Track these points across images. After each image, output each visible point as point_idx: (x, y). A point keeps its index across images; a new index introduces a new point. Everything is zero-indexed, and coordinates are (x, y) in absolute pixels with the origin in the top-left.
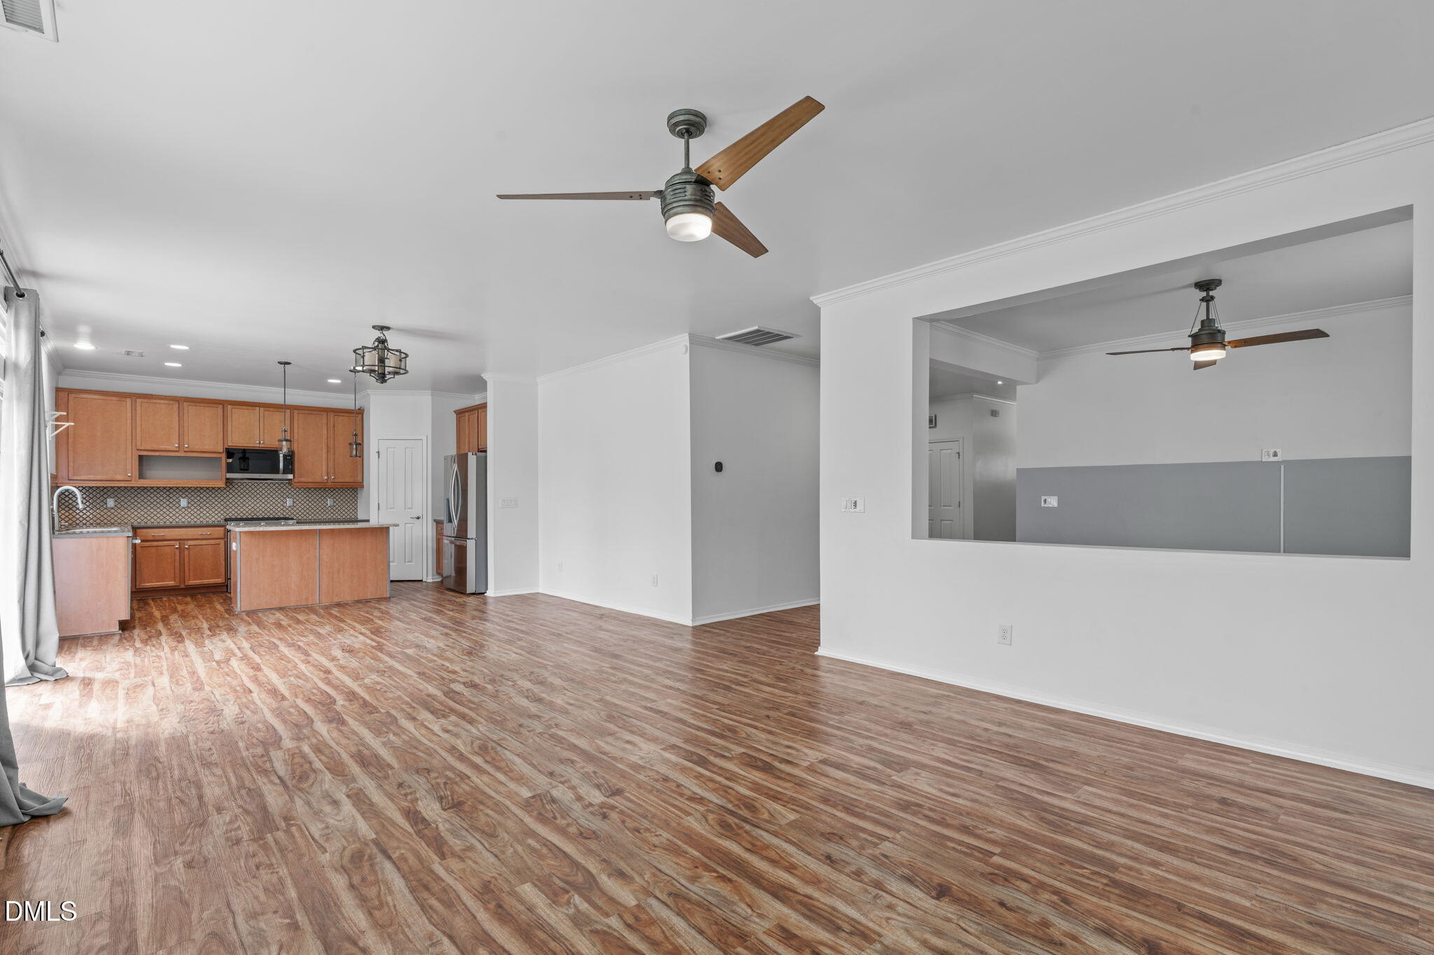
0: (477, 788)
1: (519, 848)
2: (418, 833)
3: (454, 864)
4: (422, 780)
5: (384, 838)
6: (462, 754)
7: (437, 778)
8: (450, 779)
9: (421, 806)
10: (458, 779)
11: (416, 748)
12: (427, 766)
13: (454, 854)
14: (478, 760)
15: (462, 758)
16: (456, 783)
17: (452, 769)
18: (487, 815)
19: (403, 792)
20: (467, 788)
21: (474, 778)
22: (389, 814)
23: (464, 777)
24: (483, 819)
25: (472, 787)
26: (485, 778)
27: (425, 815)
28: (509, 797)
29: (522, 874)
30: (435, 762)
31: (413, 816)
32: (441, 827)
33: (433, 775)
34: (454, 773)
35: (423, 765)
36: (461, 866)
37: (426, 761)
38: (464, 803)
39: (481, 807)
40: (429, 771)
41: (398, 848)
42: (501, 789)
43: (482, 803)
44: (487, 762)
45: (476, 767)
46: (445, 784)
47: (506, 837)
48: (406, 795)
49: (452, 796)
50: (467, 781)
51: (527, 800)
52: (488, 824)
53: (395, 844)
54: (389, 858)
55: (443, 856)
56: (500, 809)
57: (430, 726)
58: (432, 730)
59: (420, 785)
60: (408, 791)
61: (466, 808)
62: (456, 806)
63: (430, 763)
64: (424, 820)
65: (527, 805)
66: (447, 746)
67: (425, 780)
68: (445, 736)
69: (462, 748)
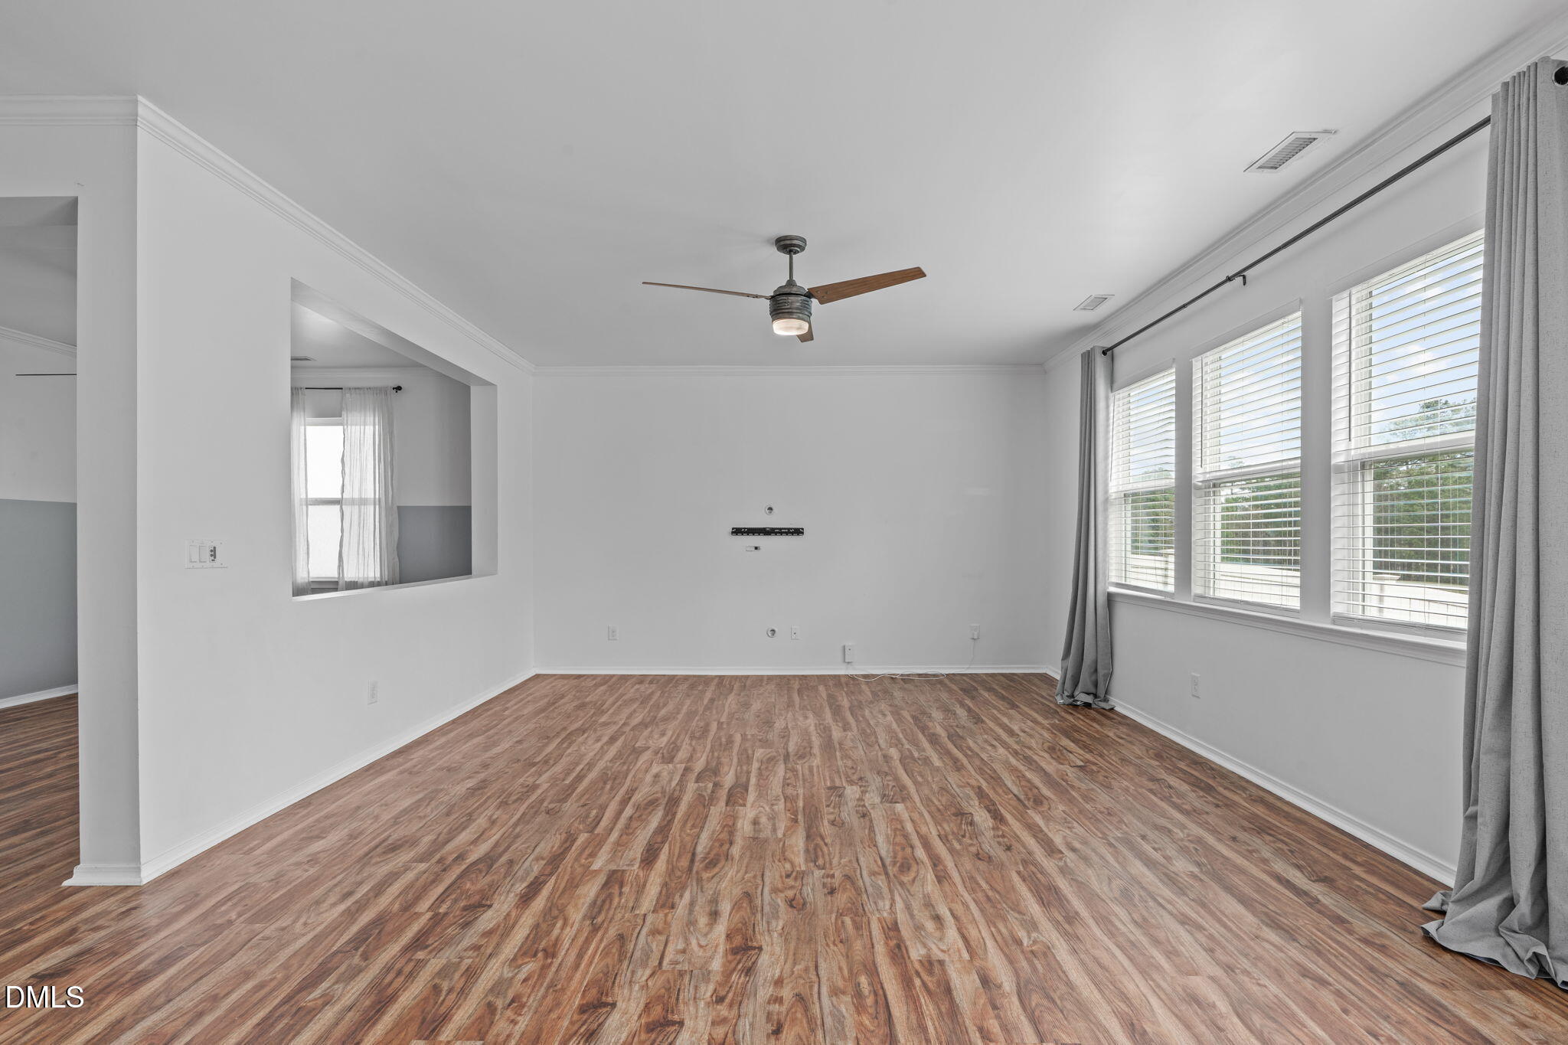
0: (937, 823)
1: (930, 779)
2: (994, 804)
3: (973, 782)
4: (986, 847)
5: (1021, 808)
6: (935, 865)
7: (971, 845)
8: (959, 841)
9: (990, 823)
10: (950, 837)
11: (988, 898)
12: (979, 863)
13: (973, 787)
14: (920, 853)
15: (936, 861)
16: (953, 833)
17: (952, 851)
18: (939, 800)
19: (1006, 840)
20: (945, 826)
21: (934, 833)
22: (1018, 824)
23: (943, 838)
24: (944, 800)
25: (941, 826)
26: (924, 830)
27: (988, 815)
28: (915, 808)
29: (938, 769)
30: (968, 864)
31: (997, 817)
32: (977, 803)
33: (973, 849)
34: (952, 845)
35: (982, 866)
36: (970, 781)
37: (978, 869)
38: (954, 815)
39: (941, 807)
40: (977, 856)
41: (1009, 799)
42: (916, 816)
43: (939, 810)
44: (912, 847)
45: (927, 845)
46: (964, 836)
47: (934, 786)
48: (1003, 836)
49: (961, 823)
50: (942, 833)
51: (903, 800)
52: (942, 795)
53: (1011, 802)
54: (1015, 795)
55: (980, 788)
56: (927, 802)
57: (960, 943)
58: (960, 931)
59: (989, 844)
60: (1001, 839)
61: (953, 810)
62: (960, 814)
63: (974, 865)
64: (989, 811)
65: (905, 798)
66: (947, 887)
67: (983, 846)
68: (943, 911)
69: (930, 876)
